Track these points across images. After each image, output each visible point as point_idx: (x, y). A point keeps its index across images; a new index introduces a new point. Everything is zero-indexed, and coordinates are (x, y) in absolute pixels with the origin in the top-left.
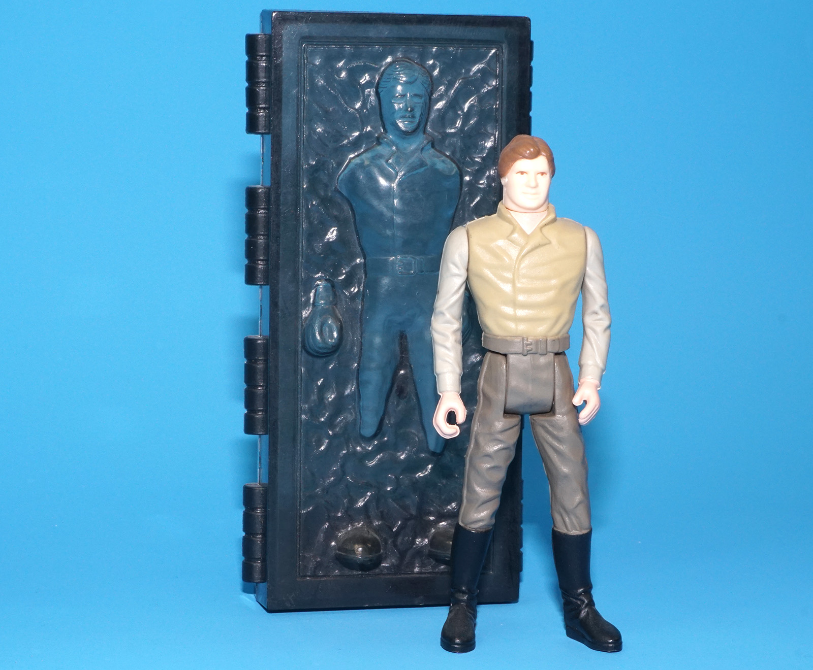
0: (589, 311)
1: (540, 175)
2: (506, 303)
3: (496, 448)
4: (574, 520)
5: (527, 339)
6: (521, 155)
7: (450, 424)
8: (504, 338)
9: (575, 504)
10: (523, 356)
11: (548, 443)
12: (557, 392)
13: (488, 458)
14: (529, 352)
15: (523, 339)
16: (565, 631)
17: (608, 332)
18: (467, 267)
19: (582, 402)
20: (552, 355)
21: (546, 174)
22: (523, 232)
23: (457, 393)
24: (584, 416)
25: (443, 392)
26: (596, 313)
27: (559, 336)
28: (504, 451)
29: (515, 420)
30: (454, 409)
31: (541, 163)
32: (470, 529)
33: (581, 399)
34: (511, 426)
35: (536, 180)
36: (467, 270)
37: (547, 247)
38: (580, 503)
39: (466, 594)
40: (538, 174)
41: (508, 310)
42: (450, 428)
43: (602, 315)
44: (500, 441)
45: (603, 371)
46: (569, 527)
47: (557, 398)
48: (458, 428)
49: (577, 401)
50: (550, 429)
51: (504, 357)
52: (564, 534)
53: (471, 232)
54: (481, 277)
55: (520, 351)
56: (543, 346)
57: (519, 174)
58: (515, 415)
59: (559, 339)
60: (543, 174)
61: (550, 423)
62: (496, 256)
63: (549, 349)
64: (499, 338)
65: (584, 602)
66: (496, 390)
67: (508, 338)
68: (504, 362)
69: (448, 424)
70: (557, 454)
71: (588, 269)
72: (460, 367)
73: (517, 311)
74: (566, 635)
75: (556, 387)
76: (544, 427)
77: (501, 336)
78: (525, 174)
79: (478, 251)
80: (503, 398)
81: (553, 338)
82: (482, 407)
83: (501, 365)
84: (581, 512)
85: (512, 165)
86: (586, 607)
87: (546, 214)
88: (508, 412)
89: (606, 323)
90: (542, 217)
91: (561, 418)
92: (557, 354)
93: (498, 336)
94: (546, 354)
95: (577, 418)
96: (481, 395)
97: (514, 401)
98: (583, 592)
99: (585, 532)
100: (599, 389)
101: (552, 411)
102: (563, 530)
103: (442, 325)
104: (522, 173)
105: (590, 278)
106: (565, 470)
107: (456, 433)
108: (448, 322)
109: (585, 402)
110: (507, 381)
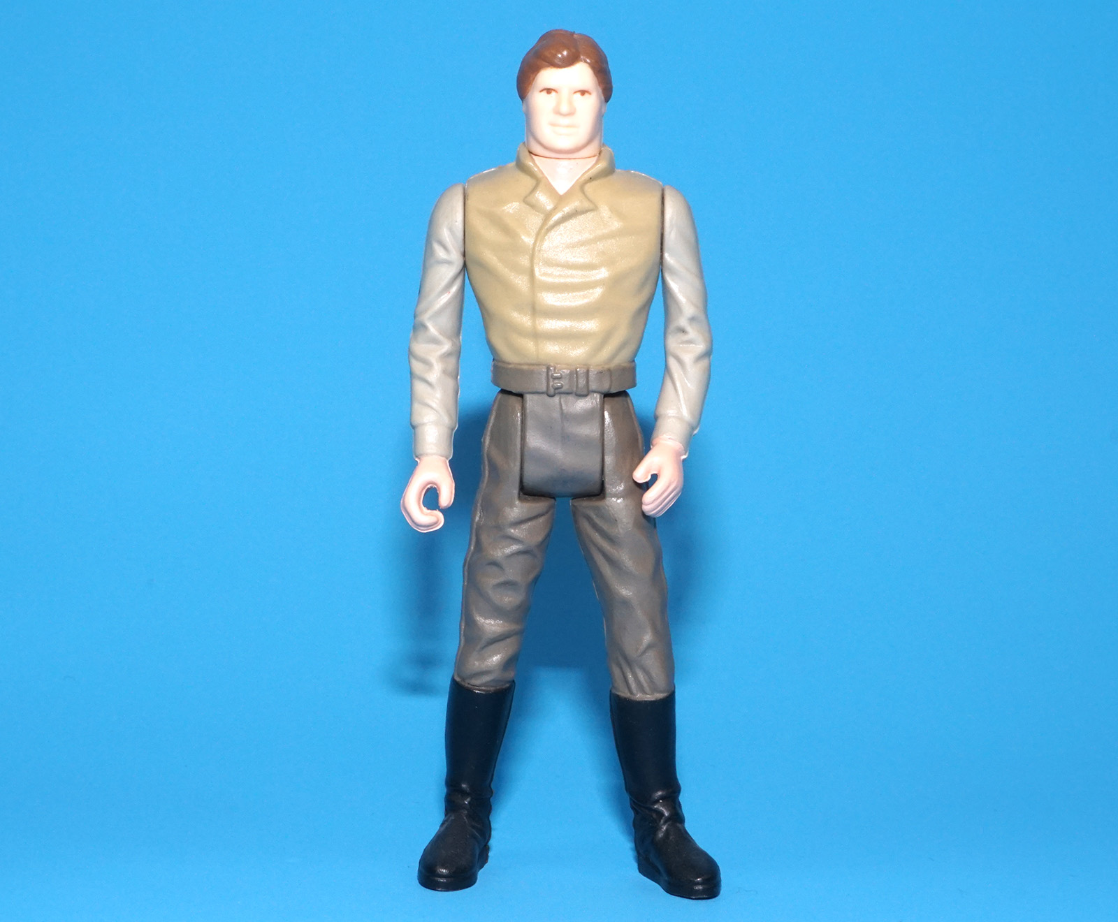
0: (672, 327)
1: (578, 95)
2: (519, 308)
3: (508, 551)
4: (641, 676)
5: (555, 369)
6: (546, 62)
7: (428, 509)
8: (519, 367)
9: (642, 648)
10: (549, 398)
11: (595, 545)
12: (609, 460)
13: (494, 568)
14: (557, 391)
15: (548, 369)
16: (635, 865)
17: (705, 362)
18: (462, 250)
19: (649, 477)
20: (597, 397)
21: (590, 94)
22: (551, 191)
23: (443, 458)
24: (653, 501)
25: (421, 455)
26: (683, 331)
27: (612, 365)
28: (521, 558)
29: (540, 506)
30: (435, 484)
31: (581, 74)
32: (470, 686)
33: (648, 472)
34: (533, 515)
35: (570, 102)
36: (464, 255)
37: (590, 215)
38: (649, 647)
39: (468, 795)
40: (575, 92)
41: (524, 320)
42: (427, 515)
43: (692, 333)
44: (515, 540)
45: (693, 429)
46: (633, 686)
47: (607, 470)
48: (441, 516)
49: (641, 475)
50: (597, 521)
51: (519, 398)
52: (625, 699)
53: (470, 191)
54: (483, 266)
55: (544, 389)
56: (582, 382)
57: (544, 93)
58: (543, 498)
59: (609, 370)
60: (583, 92)
61: (597, 509)
62: (506, 230)
63: (593, 386)
64: (510, 366)
65: (662, 815)
66: (506, 454)
67: (525, 367)
68: (518, 407)
69: (424, 509)
70: (609, 564)
71: (666, 255)
72: (450, 416)
73: (537, 322)
74: (637, 871)
75: (606, 450)
76: (589, 519)
77: (513, 363)
78: (553, 94)
79: (478, 223)
80: (517, 468)
81: (600, 368)
82: (487, 484)
83: (514, 412)
84: (652, 661)
85: (534, 78)
86: (665, 823)
87: (594, 162)
88: (527, 492)
89: (701, 347)
90: (586, 165)
91: (616, 503)
92: (607, 395)
93: (509, 364)
94: (586, 396)
95: (640, 503)
96: (486, 462)
97: (535, 474)
98: (662, 798)
99: (660, 696)
100: (684, 457)
101: (599, 492)
102: (624, 693)
103: (424, 345)
104: (549, 91)
105: (673, 272)
106: (625, 592)
107: (436, 523)
108: (434, 341)
109: (655, 478)
110: (523, 438)
